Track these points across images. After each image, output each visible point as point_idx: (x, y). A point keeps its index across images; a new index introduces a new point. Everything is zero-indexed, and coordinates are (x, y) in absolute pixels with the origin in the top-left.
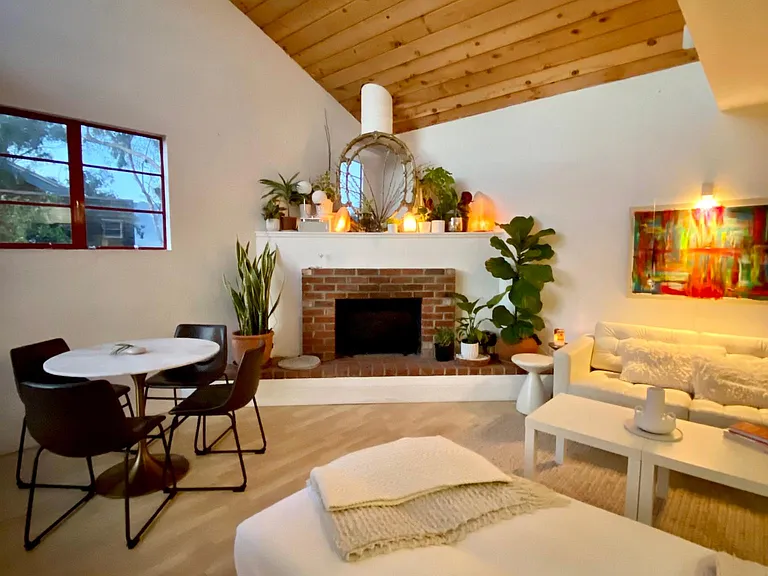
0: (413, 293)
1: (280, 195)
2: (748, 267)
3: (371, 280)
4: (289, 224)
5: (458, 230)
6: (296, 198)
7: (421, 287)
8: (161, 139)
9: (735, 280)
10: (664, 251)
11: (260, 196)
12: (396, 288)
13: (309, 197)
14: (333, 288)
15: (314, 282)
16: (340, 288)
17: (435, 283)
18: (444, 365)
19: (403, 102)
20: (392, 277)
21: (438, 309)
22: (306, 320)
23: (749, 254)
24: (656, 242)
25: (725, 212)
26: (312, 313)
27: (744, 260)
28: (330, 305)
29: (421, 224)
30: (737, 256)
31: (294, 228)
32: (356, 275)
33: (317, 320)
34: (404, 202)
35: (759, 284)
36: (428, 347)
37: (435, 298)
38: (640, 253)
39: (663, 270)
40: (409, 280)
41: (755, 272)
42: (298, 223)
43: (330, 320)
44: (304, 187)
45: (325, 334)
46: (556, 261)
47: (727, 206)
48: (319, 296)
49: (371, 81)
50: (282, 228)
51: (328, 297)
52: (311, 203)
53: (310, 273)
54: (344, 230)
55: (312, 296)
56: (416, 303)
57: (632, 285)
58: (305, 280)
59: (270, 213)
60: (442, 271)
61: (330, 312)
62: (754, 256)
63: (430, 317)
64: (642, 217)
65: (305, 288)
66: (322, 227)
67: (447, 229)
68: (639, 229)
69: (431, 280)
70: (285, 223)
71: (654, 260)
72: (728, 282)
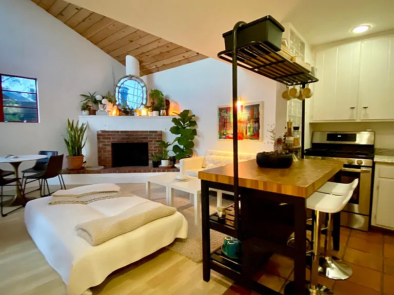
0: (144, 141)
1: (89, 101)
2: (250, 128)
3: (127, 135)
4: (93, 113)
5: (164, 115)
6: (96, 102)
7: (147, 138)
8: (36, 79)
9: (246, 133)
10: (227, 123)
11: (80, 101)
12: (137, 138)
13: (101, 101)
14: (110, 138)
15: (102, 136)
16: (113, 138)
17: (153, 136)
18: (157, 169)
19: (143, 62)
20: (135, 134)
21: (155, 147)
22: (99, 152)
23: (250, 123)
24: (225, 119)
25: (243, 107)
26: (102, 148)
27: (249, 125)
28: (108, 145)
29: (149, 112)
30: (247, 124)
31: (95, 114)
32: (120, 133)
33: (104, 152)
34: (142, 104)
35: (253, 134)
36: (151, 162)
37: (153, 142)
38: (221, 124)
39: (227, 130)
40: (142, 135)
41: (252, 129)
42: (96, 112)
43: (109, 151)
44: (98, 97)
45: (108, 158)
46: (197, 128)
47: (244, 105)
48: (104, 142)
49: (128, 54)
50: (90, 114)
51: (108, 142)
52: (102, 104)
53: (100, 132)
54: (116, 115)
55: (102, 142)
56: (146, 145)
57: (218, 136)
58: (98, 135)
59: (85, 108)
60: (156, 132)
61: (109, 148)
62: (251, 123)
63: (152, 150)
64: (221, 110)
65: (98, 138)
66: (107, 114)
67: (159, 115)
68: (220, 114)
69: (152, 135)
70: (91, 112)
71: (224, 126)
72: (244, 134)
